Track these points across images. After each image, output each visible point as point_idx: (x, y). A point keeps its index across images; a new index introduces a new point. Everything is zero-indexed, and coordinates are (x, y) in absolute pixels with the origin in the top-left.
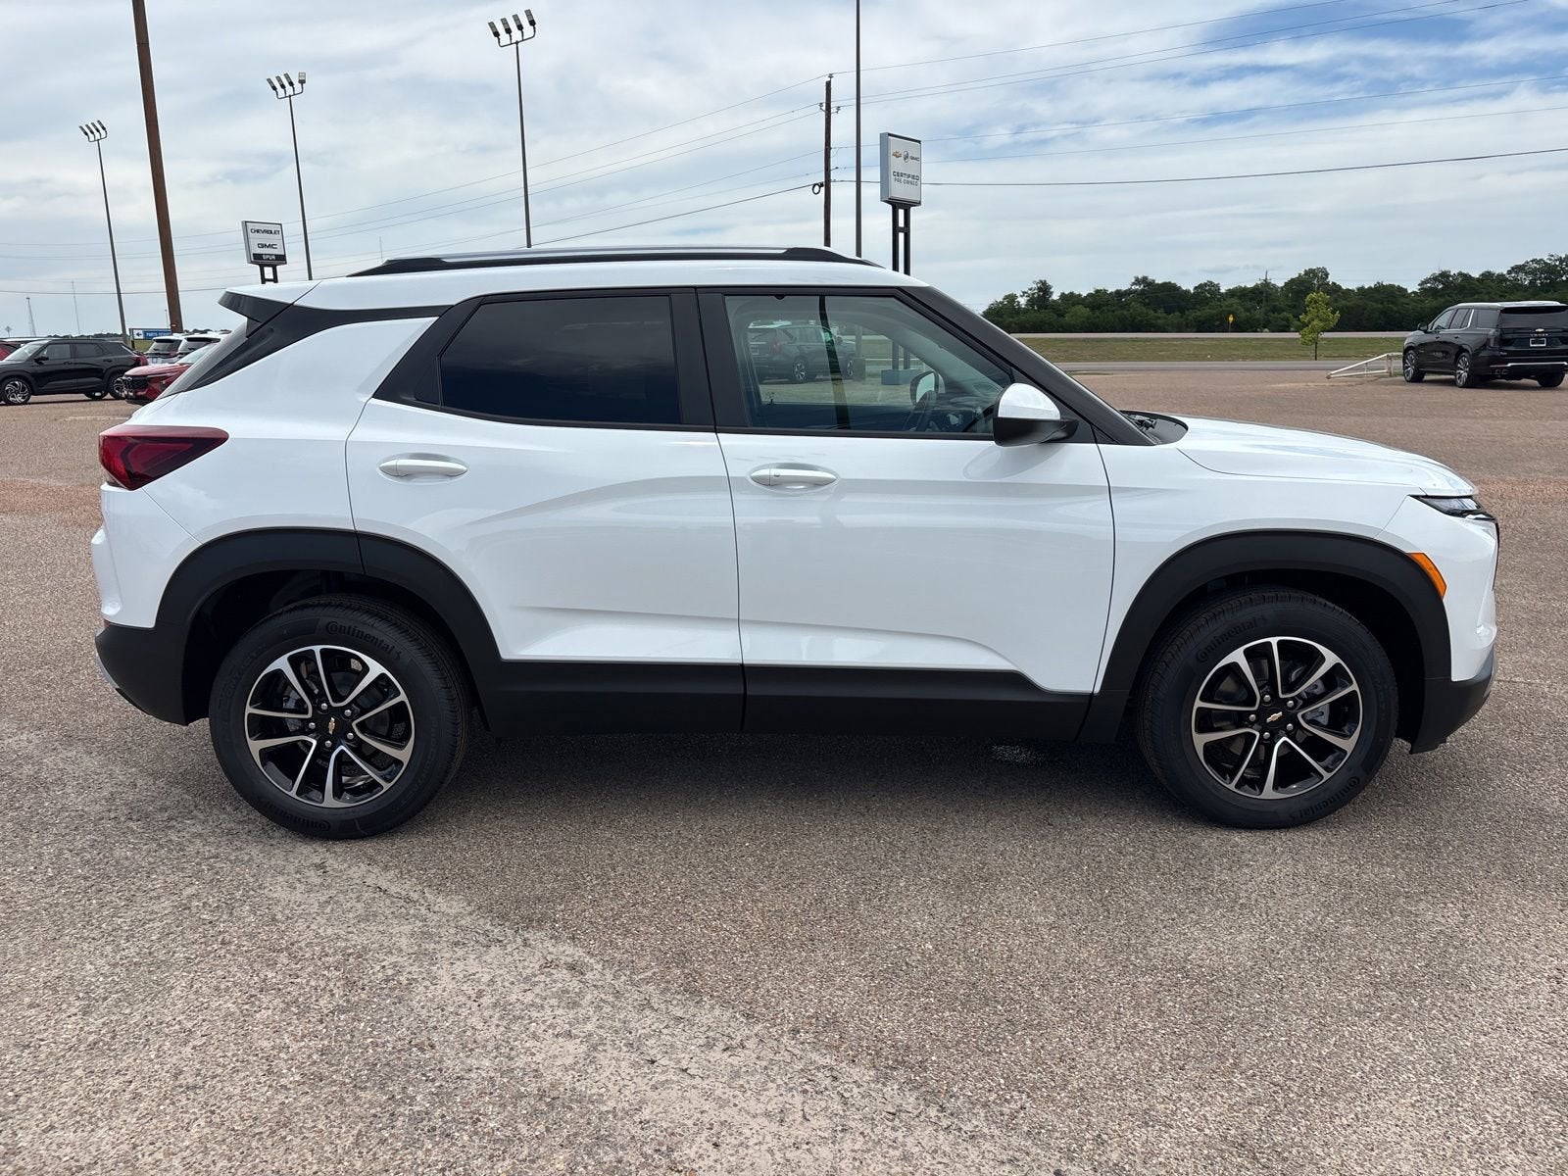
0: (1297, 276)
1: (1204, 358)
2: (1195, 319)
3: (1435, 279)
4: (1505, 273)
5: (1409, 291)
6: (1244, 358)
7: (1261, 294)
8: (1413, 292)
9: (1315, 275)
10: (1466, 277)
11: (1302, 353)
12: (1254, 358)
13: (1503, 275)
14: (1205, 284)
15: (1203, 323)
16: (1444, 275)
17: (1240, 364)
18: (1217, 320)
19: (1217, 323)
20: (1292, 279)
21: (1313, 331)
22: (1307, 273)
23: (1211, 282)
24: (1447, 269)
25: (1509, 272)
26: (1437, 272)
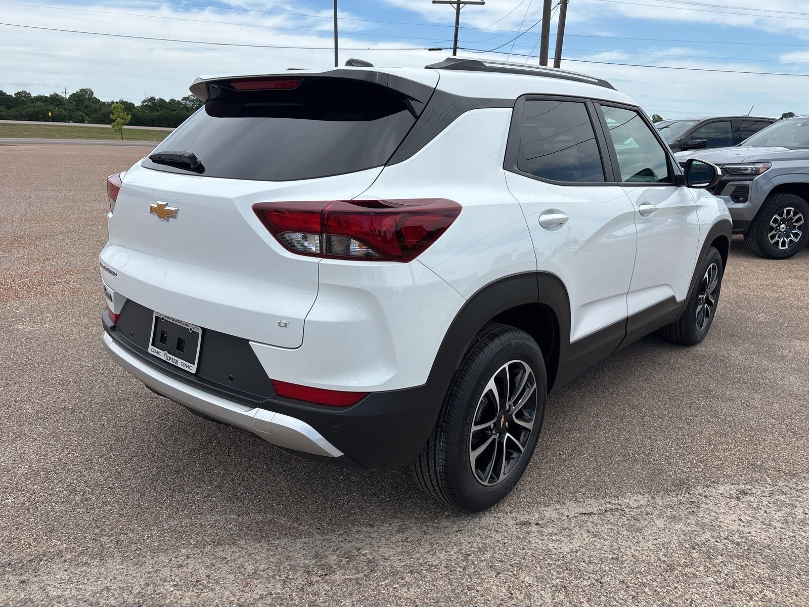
0: (76, 92)
1: (55, 137)
2: (26, 113)
3: (149, 100)
4: (180, 100)
5: (136, 106)
6: (80, 137)
7: (55, 100)
8: (138, 106)
9: (86, 93)
10: (162, 101)
11: (112, 136)
12: (85, 138)
13: (179, 101)
14: (22, 93)
15: (32, 116)
16: (153, 99)
17: (78, 141)
18: (41, 114)
19: (41, 116)
20: (73, 94)
21: (118, 124)
22: (81, 91)
23: (25, 92)
24: (153, 96)
25: (182, 100)
26: (149, 97)
